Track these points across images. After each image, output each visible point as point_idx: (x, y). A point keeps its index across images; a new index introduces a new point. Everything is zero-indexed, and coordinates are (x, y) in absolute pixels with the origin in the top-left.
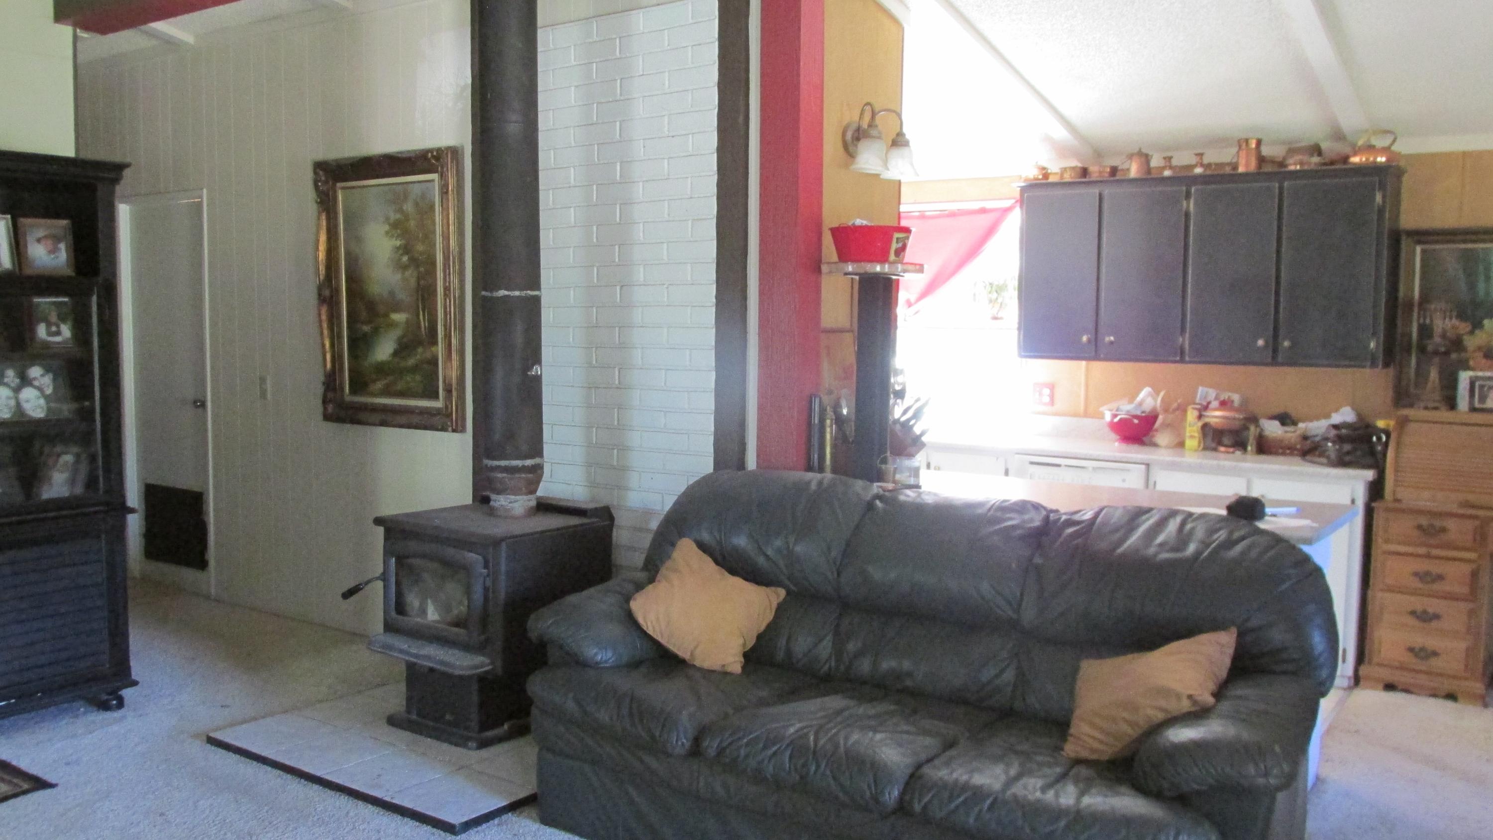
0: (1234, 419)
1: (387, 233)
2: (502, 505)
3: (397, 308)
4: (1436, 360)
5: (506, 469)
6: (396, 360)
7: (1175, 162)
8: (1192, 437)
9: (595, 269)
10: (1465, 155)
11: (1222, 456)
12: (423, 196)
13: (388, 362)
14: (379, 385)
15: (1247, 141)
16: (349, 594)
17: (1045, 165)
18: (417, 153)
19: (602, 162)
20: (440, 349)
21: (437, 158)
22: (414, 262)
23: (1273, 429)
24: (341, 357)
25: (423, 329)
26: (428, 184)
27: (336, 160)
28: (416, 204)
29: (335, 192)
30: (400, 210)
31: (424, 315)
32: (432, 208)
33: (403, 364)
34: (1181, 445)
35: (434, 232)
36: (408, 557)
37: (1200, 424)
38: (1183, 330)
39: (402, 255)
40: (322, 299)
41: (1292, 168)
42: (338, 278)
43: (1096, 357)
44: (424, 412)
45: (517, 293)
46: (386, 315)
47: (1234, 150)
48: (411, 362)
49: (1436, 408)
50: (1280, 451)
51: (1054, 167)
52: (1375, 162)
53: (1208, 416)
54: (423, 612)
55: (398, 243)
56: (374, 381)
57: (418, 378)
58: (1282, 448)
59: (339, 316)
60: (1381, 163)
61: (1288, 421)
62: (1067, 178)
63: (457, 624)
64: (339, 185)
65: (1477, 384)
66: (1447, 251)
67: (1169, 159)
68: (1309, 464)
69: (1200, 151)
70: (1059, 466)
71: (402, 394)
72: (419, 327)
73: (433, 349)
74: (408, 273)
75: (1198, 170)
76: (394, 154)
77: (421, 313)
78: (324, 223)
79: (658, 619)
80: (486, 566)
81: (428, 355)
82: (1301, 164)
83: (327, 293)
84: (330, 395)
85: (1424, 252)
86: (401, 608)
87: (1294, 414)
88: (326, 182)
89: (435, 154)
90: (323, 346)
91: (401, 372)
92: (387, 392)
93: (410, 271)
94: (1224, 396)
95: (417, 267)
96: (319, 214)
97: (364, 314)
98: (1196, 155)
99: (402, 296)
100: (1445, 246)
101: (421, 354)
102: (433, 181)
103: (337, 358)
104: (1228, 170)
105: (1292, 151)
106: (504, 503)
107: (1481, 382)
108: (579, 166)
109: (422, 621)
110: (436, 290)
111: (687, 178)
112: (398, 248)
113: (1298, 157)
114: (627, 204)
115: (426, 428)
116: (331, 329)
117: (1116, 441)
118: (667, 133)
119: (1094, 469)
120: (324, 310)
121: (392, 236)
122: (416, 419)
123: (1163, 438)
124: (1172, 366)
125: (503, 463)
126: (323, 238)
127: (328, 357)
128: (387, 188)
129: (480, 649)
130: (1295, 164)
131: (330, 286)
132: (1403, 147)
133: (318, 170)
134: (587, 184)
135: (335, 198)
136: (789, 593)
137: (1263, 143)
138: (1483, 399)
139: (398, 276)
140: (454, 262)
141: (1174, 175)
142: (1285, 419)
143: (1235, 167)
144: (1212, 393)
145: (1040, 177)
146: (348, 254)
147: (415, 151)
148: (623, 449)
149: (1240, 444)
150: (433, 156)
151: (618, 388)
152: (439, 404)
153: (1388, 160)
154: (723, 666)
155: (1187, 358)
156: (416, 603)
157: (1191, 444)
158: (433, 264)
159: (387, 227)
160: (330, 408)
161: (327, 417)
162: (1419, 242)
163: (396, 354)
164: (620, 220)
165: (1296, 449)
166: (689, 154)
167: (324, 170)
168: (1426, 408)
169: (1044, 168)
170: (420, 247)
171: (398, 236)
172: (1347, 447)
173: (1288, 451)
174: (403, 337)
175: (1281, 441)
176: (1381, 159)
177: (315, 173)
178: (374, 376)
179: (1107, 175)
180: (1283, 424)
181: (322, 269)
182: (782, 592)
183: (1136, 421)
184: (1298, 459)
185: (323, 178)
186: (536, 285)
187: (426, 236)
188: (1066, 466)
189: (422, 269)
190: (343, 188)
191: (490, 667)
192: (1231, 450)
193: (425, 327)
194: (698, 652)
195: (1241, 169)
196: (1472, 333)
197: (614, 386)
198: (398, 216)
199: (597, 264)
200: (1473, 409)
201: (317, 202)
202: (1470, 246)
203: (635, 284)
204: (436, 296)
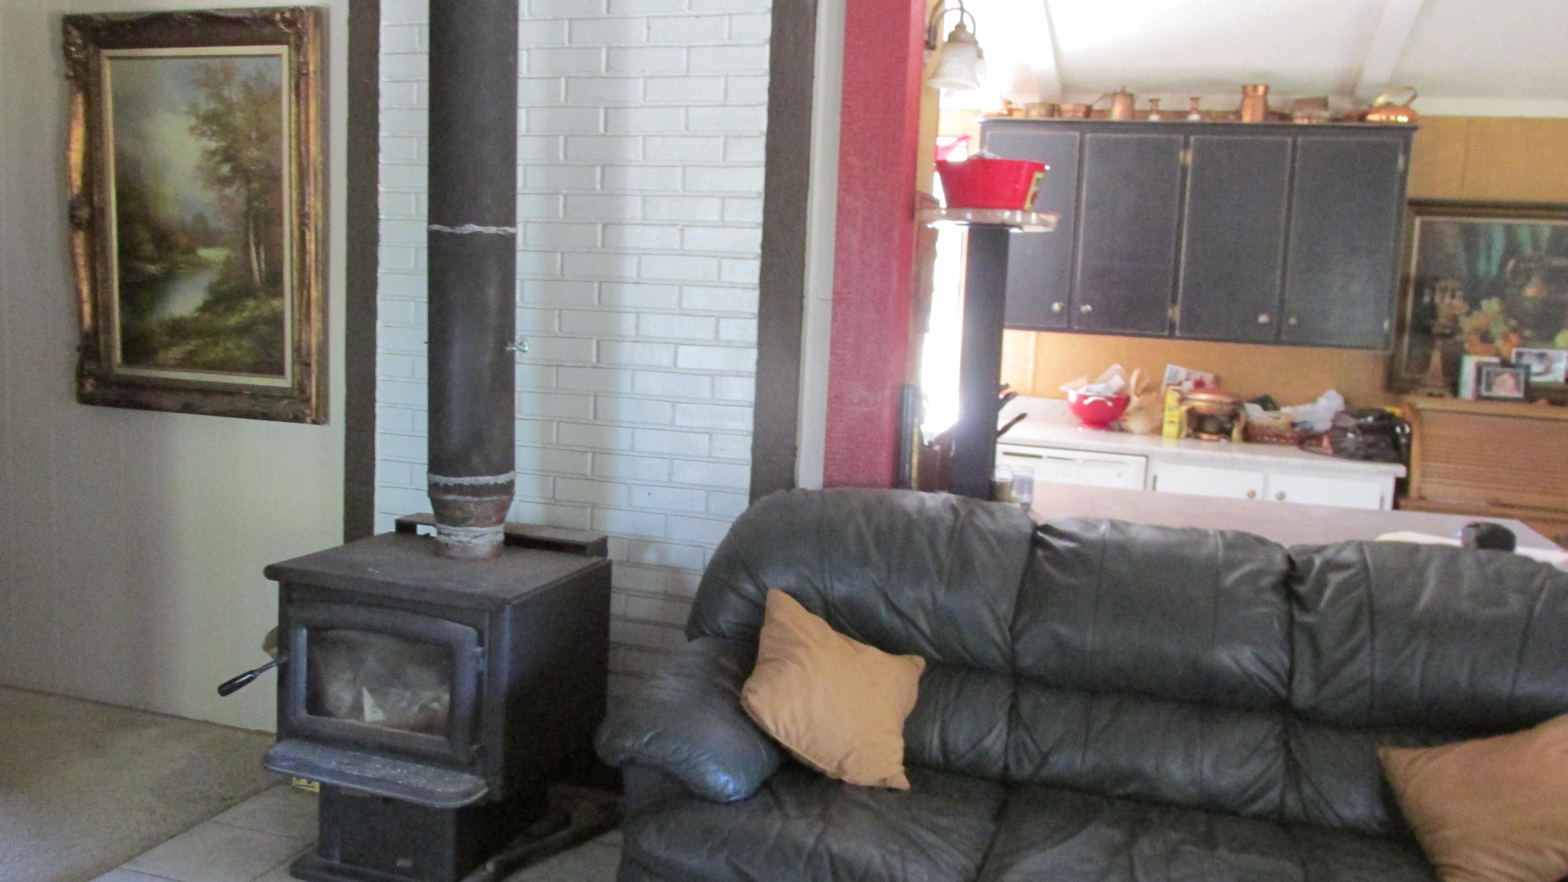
0: (1220, 403)
1: (192, 129)
2: (460, 542)
3: (211, 240)
4: (1439, 343)
5: (475, 490)
6: (207, 316)
7: (1162, 106)
8: (1172, 422)
9: (561, 198)
10: (1470, 121)
11: (1205, 444)
12: (260, 77)
13: (196, 320)
14: (176, 353)
15: (1255, 88)
16: (227, 689)
17: (1010, 99)
18: (256, 12)
19: (575, 45)
20: (287, 304)
21: (290, 23)
22: (242, 173)
23: (1255, 413)
24: (108, 309)
25: (256, 273)
26: (275, 60)
27: (104, 15)
28: (246, 87)
29: (99, 66)
30: (221, 99)
31: (258, 253)
32: (276, 94)
33: (220, 323)
34: (1157, 430)
35: (279, 132)
36: (327, 629)
37: (1184, 408)
38: (1174, 301)
39: (219, 163)
40: (74, 222)
41: (1299, 121)
42: (103, 189)
43: (1068, 330)
44: (256, 393)
45: (493, 230)
46: (191, 251)
47: (1238, 98)
48: (234, 320)
49: (1441, 396)
50: (1266, 439)
51: (1019, 102)
52: (1396, 122)
53: (1192, 400)
54: (357, 709)
55: (213, 145)
56: (169, 346)
57: (246, 343)
58: (1269, 436)
59: (105, 248)
60: (1402, 123)
61: (1270, 405)
62: (1035, 115)
63: (429, 728)
64: (106, 52)
65: (1484, 371)
66: (1447, 225)
67: (1154, 101)
68: (1317, 456)
69: (1194, 96)
70: (1039, 457)
71: (211, 367)
72: (250, 269)
73: (275, 303)
74: (229, 191)
75: (1194, 118)
76: (213, 12)
77: (253, 249)
78: (80, 109)
79: (794, 721)
80: (480, 643)
81: (265, 310)
82: (1309, 118)
83: (84, 213)
84: (91, 366)
85: (1423, 224)
86: (316, 703)
87: (1275, 398)
88: (85, 46)
89: (287, 15)
90: (78, 292)
91: (214, 335)
92: (188, 363)
93: (234, 188)
94: (1197, 375)
95: (248, 181)
96: (72, 94)
97: (148, 249)
98: (1192, 99)
99: (220, 223)
100: (1448, 219)
101: (250, 308)
102: (278, 56)
103: (100, 310)
104: (1232, 119)
105: (1301, 103)
106: (465, 539)
107: (1489, 369)
108: (537, 48)
109: (359, 723)
110: (280, 216)
111: (719, 77)
112: (213, 153)
113: (1307, 111)
114: (615, 108)
115: (266, 416)
116: (92, 269)
117: (1080, 425)
118: (687, 10)
119: (1086, 461)
120: (80, 239)
121: (203, 134)
122: (244, 404)
123: (1135, 423)
124: (1162, 341)
125: (467, 481)
126: (78, 133)
127: (87, 308)
128: (192, 62)
129: (470, 766)
130: (1303, 118)
131: (90, 203)
132: (1425, 107)
133: (70, 28)
134: (550, 75)
135: (99, 74)
136: (929, 660)
137: (1271, 91)
138: (1489, 387)
139: (212, 195)
140: (316, 176)
141: (1165, 121)
142: (1266, 403)
143: (1238, 114)
144: (1182, 372)
145: (1005, 112)
146: (121, 159)
147: (250, 10)
148: (601, 452)
149: (1225, 432)
150: (284, 20)
151: (594, 367)
152: (285, 382)
153: (1410, 120)
154: (885, 780)
155: (1177, 333)
156: (347, 697)
157: (1170, 429)
158: (277, 178)
159: (193, 121)
160: (89, 386)
161: (84, 399)
162: (1418, 213)
163: (205, 308)
164: (606, 129)
165: (1284, 437)
166: (722, 43)
167: (78, 28)
168: (1431, 395)
169: (1009, 103)
170: (253, 153)
171: (214, 133)
172: (1371, 438)
173: (1275, 439)
174: (220, 283)
175: (1269, 428)
176: (1403, 119)
177: (66, 33)
178: (166, 339)
179: (1081, 115)
180: (1265, 408)
181: (77, 180)
182: (921, 662)
183: (1110, 404)
184: (1294, 449)
185: (79, 41)
186: (511, 222)
187: (263, 138)
188: (1049, 457)
189: (255, 185)
190: (111, 58)
191: (485, 790)
192: (1215, 437)
193: (260, 271)
194: (849, 765)
195: (1246, 119)
196: (1468, 314)
197: (588, 365)
198: (213, 105)
199: (564, 192)
200: (1479, 398)
201: (67, 77)
202: (1472, 220)
203: (631, 222)
204: (281, 223)
